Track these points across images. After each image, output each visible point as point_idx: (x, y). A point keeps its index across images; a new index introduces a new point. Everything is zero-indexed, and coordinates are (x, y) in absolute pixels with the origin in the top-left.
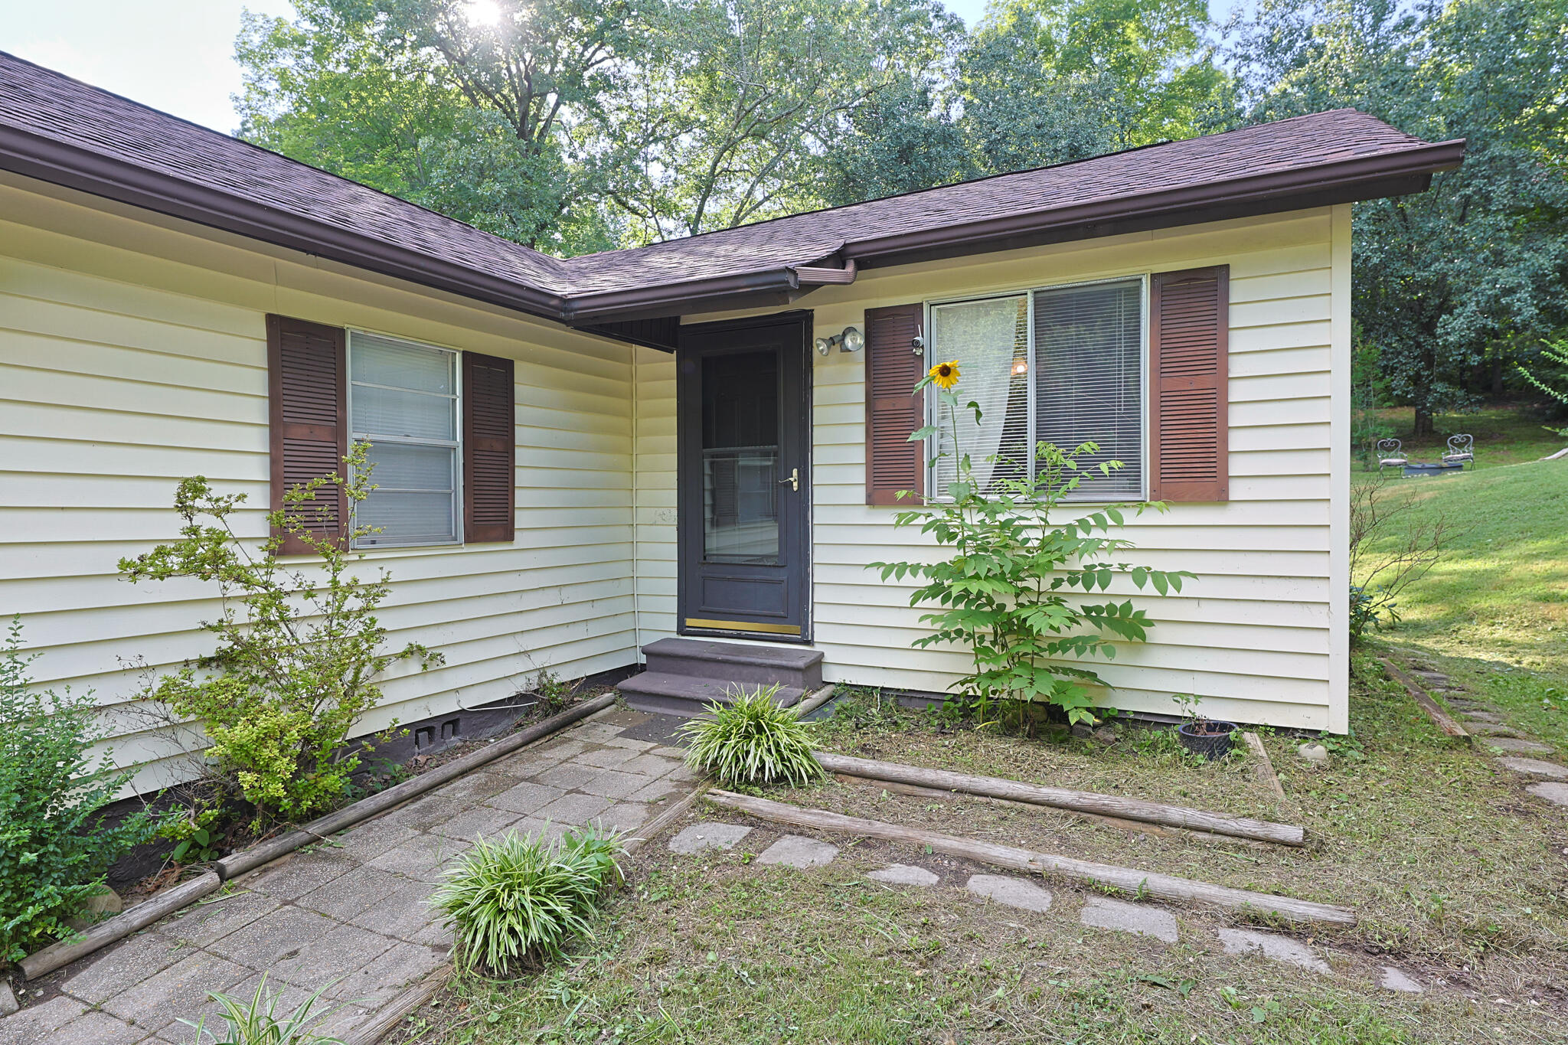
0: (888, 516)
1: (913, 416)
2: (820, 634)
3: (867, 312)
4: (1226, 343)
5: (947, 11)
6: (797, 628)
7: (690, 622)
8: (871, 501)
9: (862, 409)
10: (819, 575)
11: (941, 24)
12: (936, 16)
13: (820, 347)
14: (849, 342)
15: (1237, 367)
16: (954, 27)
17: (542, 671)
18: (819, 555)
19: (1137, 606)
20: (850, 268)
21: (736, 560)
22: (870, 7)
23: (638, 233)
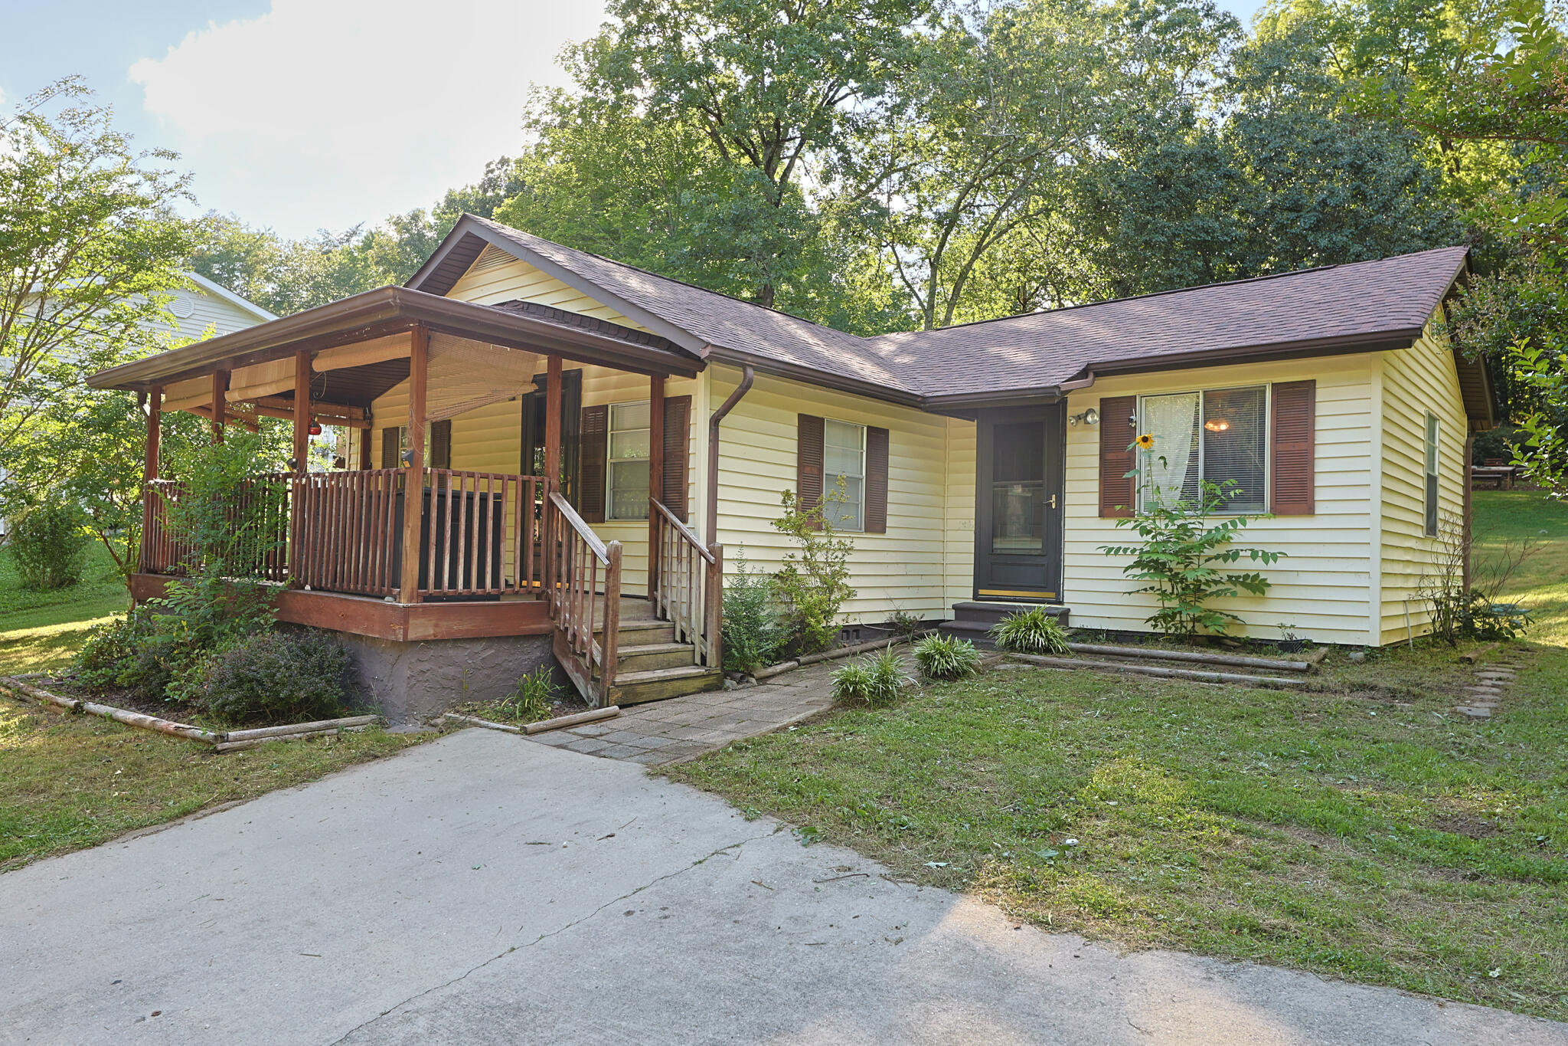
0: (1111, 523)
1: (1129, 463)
2: (1068, 597)
3: (1101, 400)
4: (1314, 425)
5: (1220, 9)
6: (1052, 595)
7: (981, 592)
8: (1102, 515)
9: (1097, 458)
10: (1068, 560)
11: (1211, 22)
12: (1206, 15)
13: (1071, 421)
14: (1089, 419)
15: (1320, 438)
16: (1228, 26)
17: (898, 612)
18: (1068, 548)
19: (1262, 576)
20: (1091, 376)
21: (1013, 552)
22: (1131, 7)
23: (872, 263)
